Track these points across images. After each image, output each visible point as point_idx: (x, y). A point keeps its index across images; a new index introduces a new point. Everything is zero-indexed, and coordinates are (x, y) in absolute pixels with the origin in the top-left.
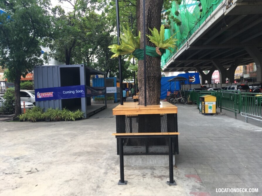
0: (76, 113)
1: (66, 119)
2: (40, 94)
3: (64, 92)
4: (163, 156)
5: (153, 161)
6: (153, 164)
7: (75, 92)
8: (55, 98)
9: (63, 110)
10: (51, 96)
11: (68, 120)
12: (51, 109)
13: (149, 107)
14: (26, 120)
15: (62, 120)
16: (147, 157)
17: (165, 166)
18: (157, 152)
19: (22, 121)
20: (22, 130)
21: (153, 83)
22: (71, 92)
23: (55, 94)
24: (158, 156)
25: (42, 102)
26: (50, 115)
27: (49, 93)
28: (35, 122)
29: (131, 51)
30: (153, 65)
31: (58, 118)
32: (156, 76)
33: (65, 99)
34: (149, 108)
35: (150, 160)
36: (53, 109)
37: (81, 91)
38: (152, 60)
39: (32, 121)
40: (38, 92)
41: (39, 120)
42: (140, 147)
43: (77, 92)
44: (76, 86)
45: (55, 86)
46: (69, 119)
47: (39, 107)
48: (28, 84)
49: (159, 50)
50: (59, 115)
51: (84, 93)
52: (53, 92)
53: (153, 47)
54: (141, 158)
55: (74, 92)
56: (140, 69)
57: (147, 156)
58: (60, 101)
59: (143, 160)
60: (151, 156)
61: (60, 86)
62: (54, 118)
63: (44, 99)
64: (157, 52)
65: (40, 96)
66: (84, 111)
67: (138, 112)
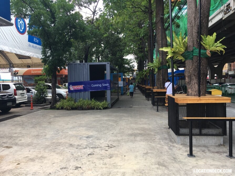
0: (102, 103)
1: (95, 108)
2: (72, 87)
3: (93, 86)
4: (213, 137)
5: (205, 140)
6: (205, 143)
7: (102, 85)
8: (85, 90)
9: (92, 100)
10: (82, 89)
11: (97, 109)
12: (81, 99)
13: (202, 98)
14: (62, 108)
15: (92, 108)
16: (200, 138)
17: (215, 145)
18: (208, 133)
19: (58, 109)
20: (66, 116)
21: (202, 78)
22: (99, 85)
23: (85, 87)
24: (209, 137)
25: (74, 93)
26: (83, 105)
27: (80, 86)
28: (70, 110)
29: (181, 53)
30: (203, 64)
31: (89, 107)
32: (205, 73)
33: (92, 91)
34: (208, 98)
35: (203, 140)
36: (83, 99)
37: (107, 85)
38: (202, 60)
39: (68, 110)
40: (71, 85)
41: (73, 108)
42: (195, 129)
43: (104, 85)
44: (103, 81)
45: (84, 80)
46: (98, 107)
47: (71, 98)
48: (42, 78)
49: (209, 52)
50: (89, 105)
51: (109, 86)
52: (83, 85)
53: (203, 49)
54: (195, 138)
55: (100, 85)
56: (189, 67)
57: (200, 136)
58: (89, 93)
59: (196, 140)
60: (203, 136)
61: (89, 80)
62: (86, 107)
63: (76, 91)
64: (207, 54)
65: (72, 88)
66: (109, 102)
67: (198, 101)
